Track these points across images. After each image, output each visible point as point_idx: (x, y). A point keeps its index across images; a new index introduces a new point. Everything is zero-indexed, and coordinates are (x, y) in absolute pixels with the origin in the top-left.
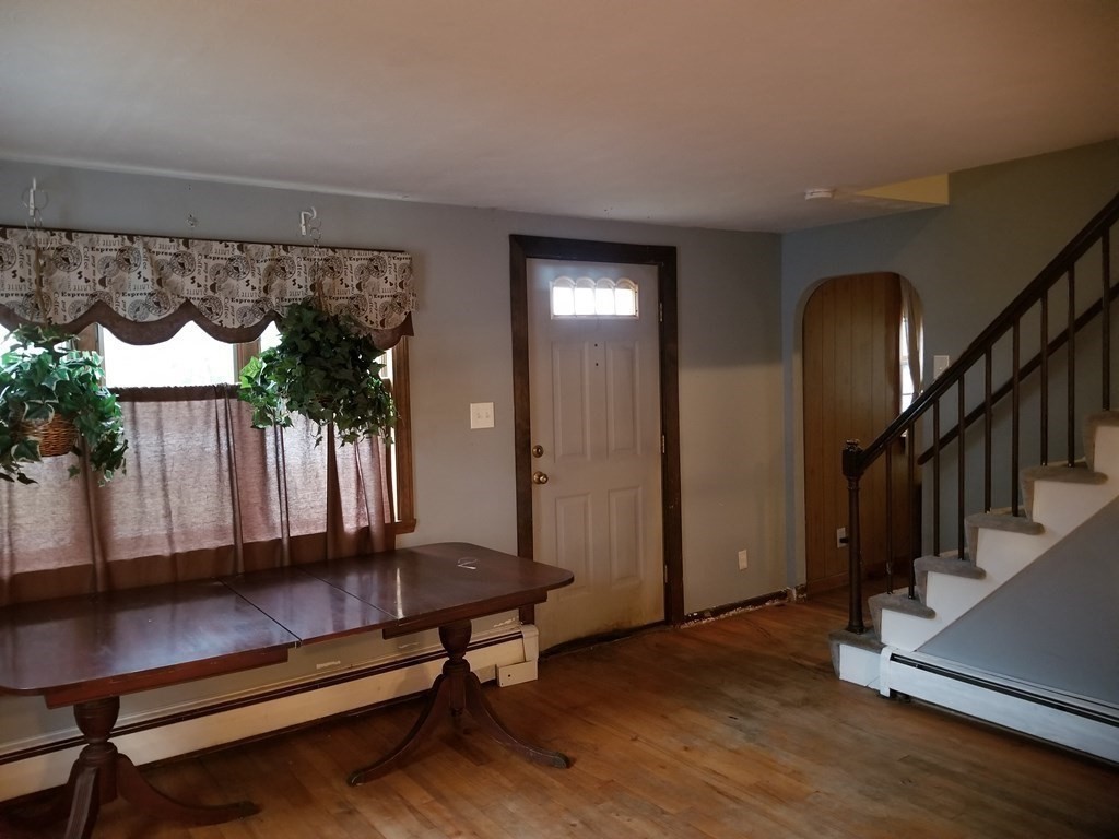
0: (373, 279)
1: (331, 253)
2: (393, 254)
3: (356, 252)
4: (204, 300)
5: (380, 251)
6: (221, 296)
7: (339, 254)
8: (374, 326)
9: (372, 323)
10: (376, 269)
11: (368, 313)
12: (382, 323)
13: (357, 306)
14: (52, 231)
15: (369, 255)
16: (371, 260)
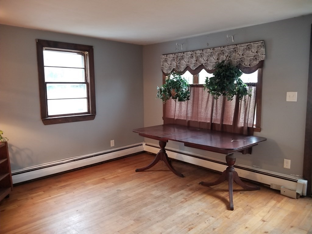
0: (248, 52)
1: (235, 46)
2: (255, 43)
3: (243, 44)
4: (205, 64)
5: (250, 43)
6: (208, 62)
7: (238, 46)
8: (247, 66)
9: (246, 65)
10: (249, 48)
11: (245, 62)
12: (250, 65)
13: (242, 61)
14: (181, 53)
15: (247, 44)
16: (247, 46)
